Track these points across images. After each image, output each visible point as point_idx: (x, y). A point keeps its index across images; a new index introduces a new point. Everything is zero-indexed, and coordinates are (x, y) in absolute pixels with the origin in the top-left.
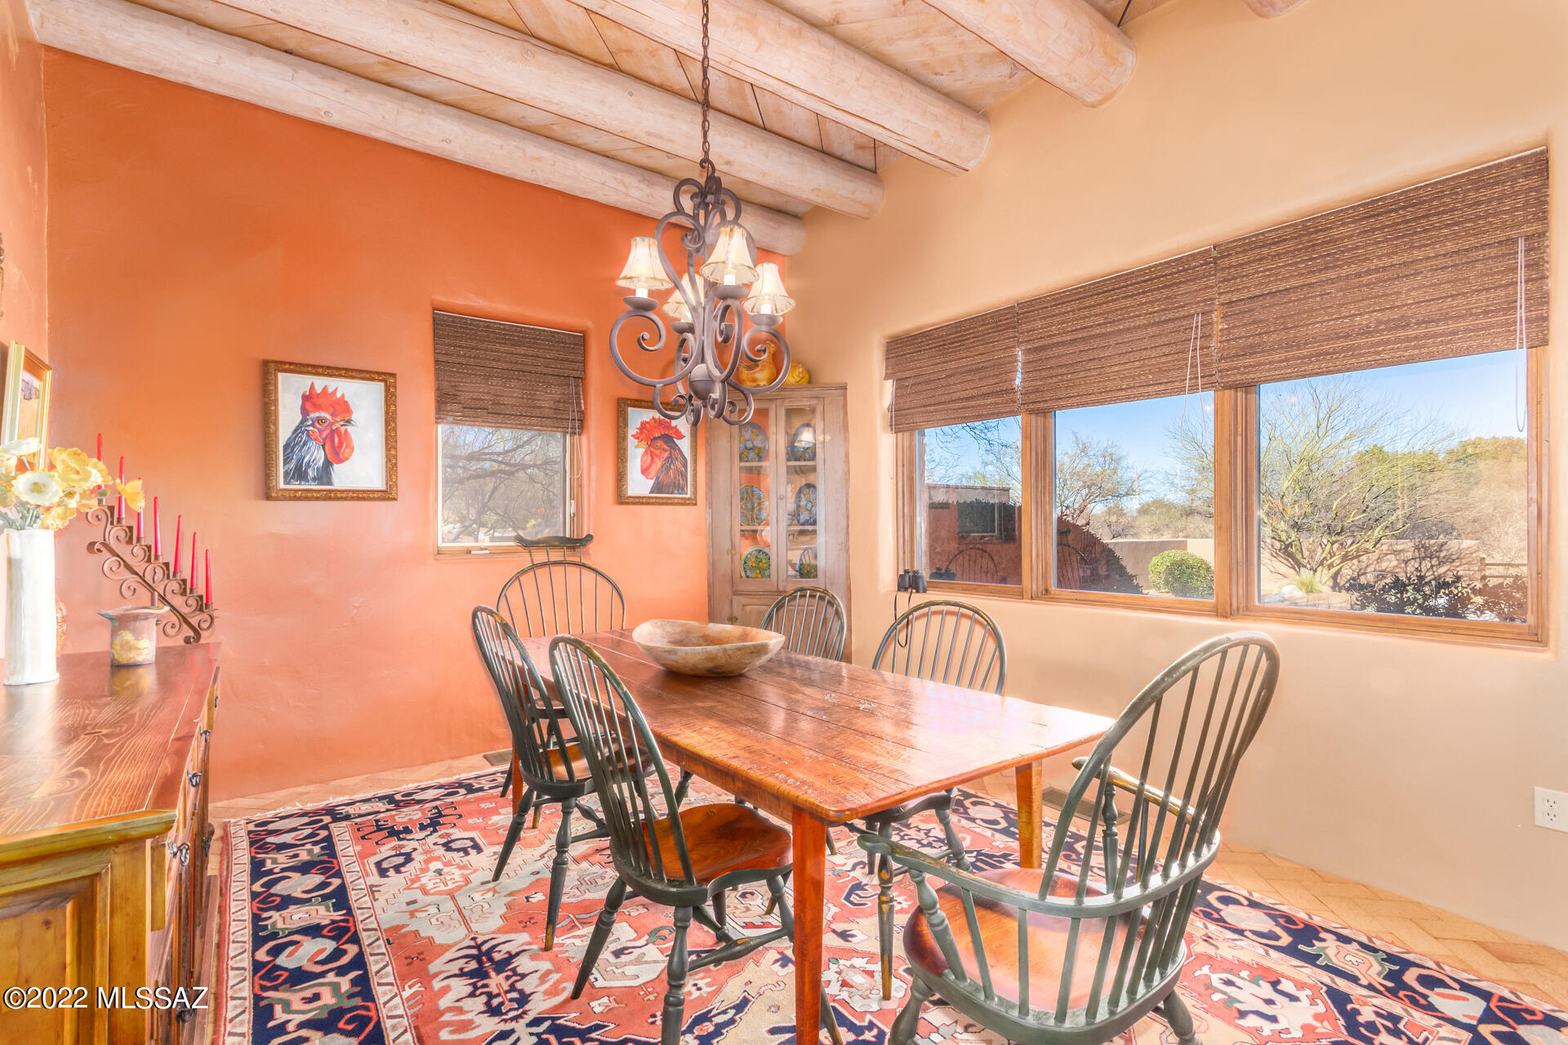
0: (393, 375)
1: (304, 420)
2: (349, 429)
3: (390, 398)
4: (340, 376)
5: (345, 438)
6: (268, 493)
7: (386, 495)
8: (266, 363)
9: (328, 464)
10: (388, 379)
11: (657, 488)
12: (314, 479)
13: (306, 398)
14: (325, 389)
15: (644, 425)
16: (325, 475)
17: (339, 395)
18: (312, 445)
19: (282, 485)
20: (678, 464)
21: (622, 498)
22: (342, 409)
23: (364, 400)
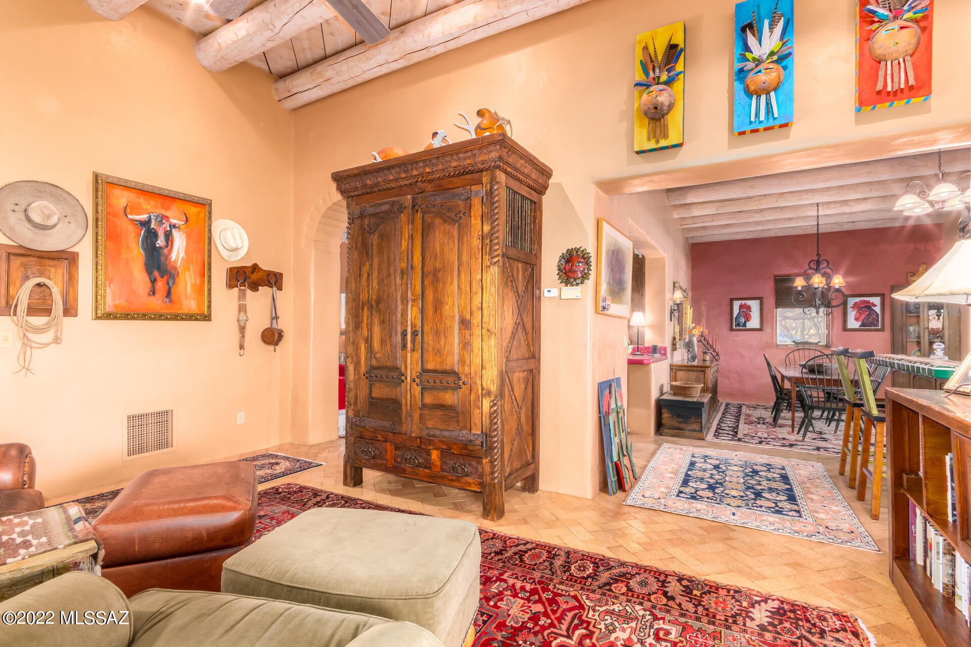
0: (762, 298)
1: (740, 312)
2: (751, 313)
3: (761, 304)
5: (750, 315)
6: (732, 329)
7: (760, 330)
8: (731, 299)
9: (745, 322)
10: (761, 299)
11: (863, 325)
12: (742, 326)
13: (740, 306)
14: (745, 303)
15: (856, 303)
16: (744, 325)
17: (748, 305)
18: (741, 317)
19: (734, 328)
20: (874, 316)
21: (845, 329)
22: (749, 308)
23: (754, 305)
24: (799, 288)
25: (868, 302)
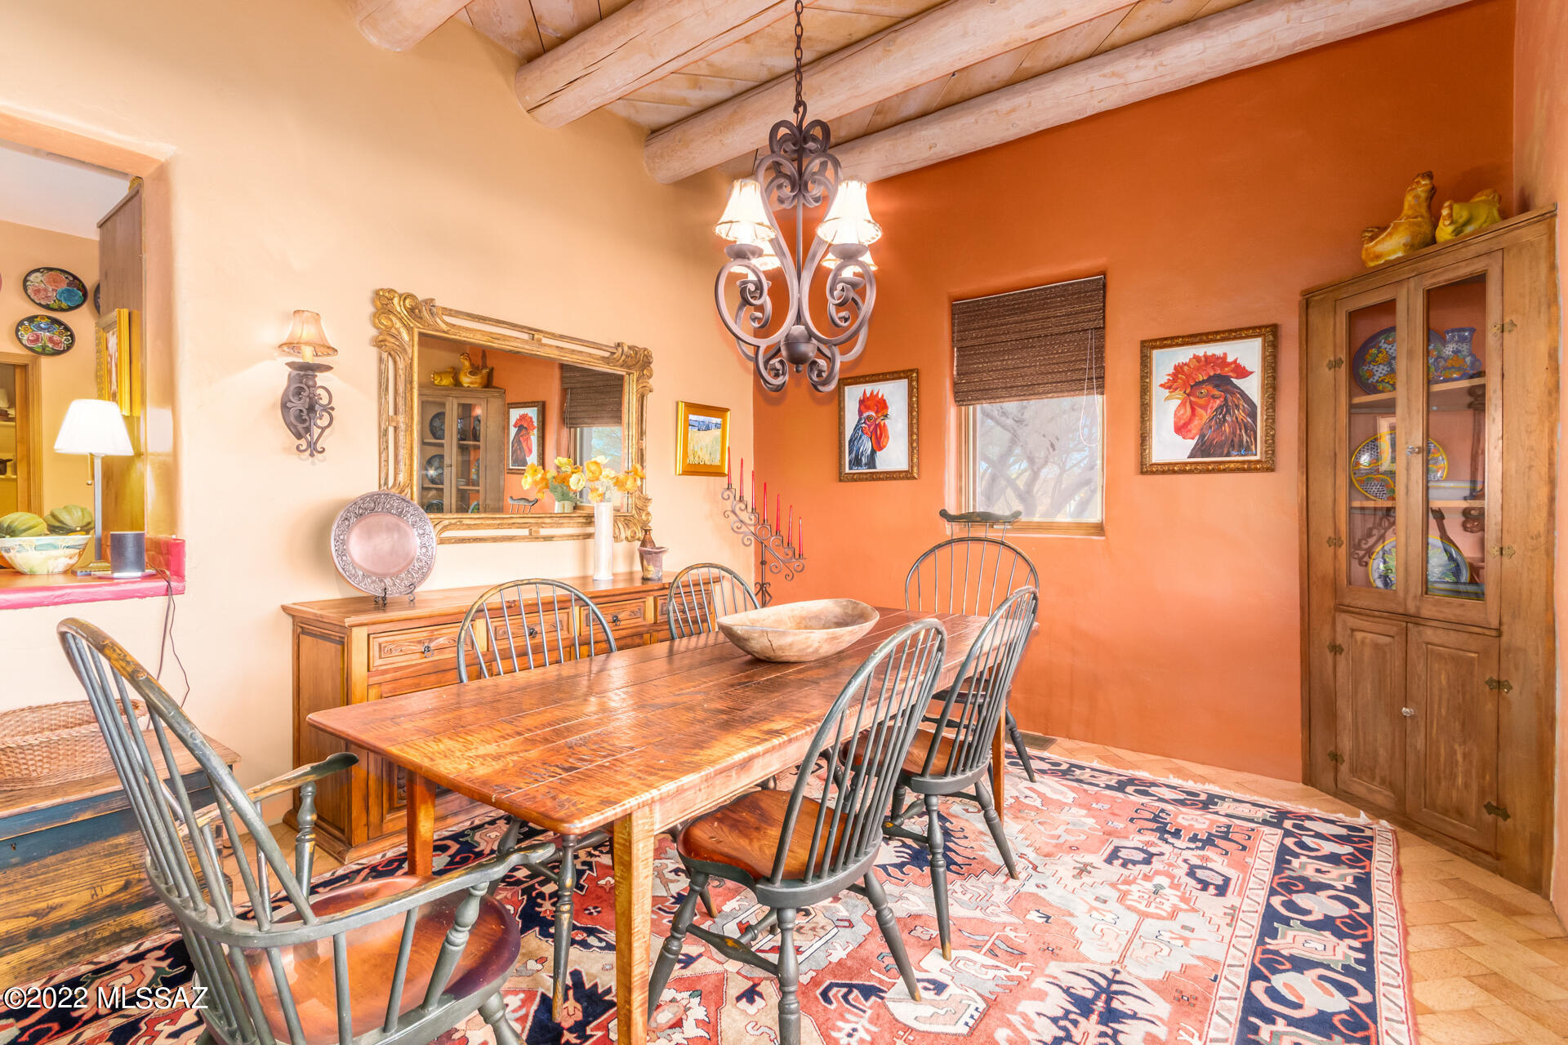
0: (917, 371)
1: (860, 419)
2: (887, 421)
3: (912, 391)
4: (879, 381)
5: (885, 430)
6: (842, 478)
7: (907, 475)
9: (873, 452)
10: (911, 375)
11: (1202, 449)
12: (866, 465)
13: (861, 402)
14: (872, 393)
15: (1179, 369)
16: (871, 462)
17: (880, 396)
18: (865, 438)
19: (847, 471)
20: (1240, 414)
21: (1147, 469)
22: (881, 405)
25: (1221, 361)
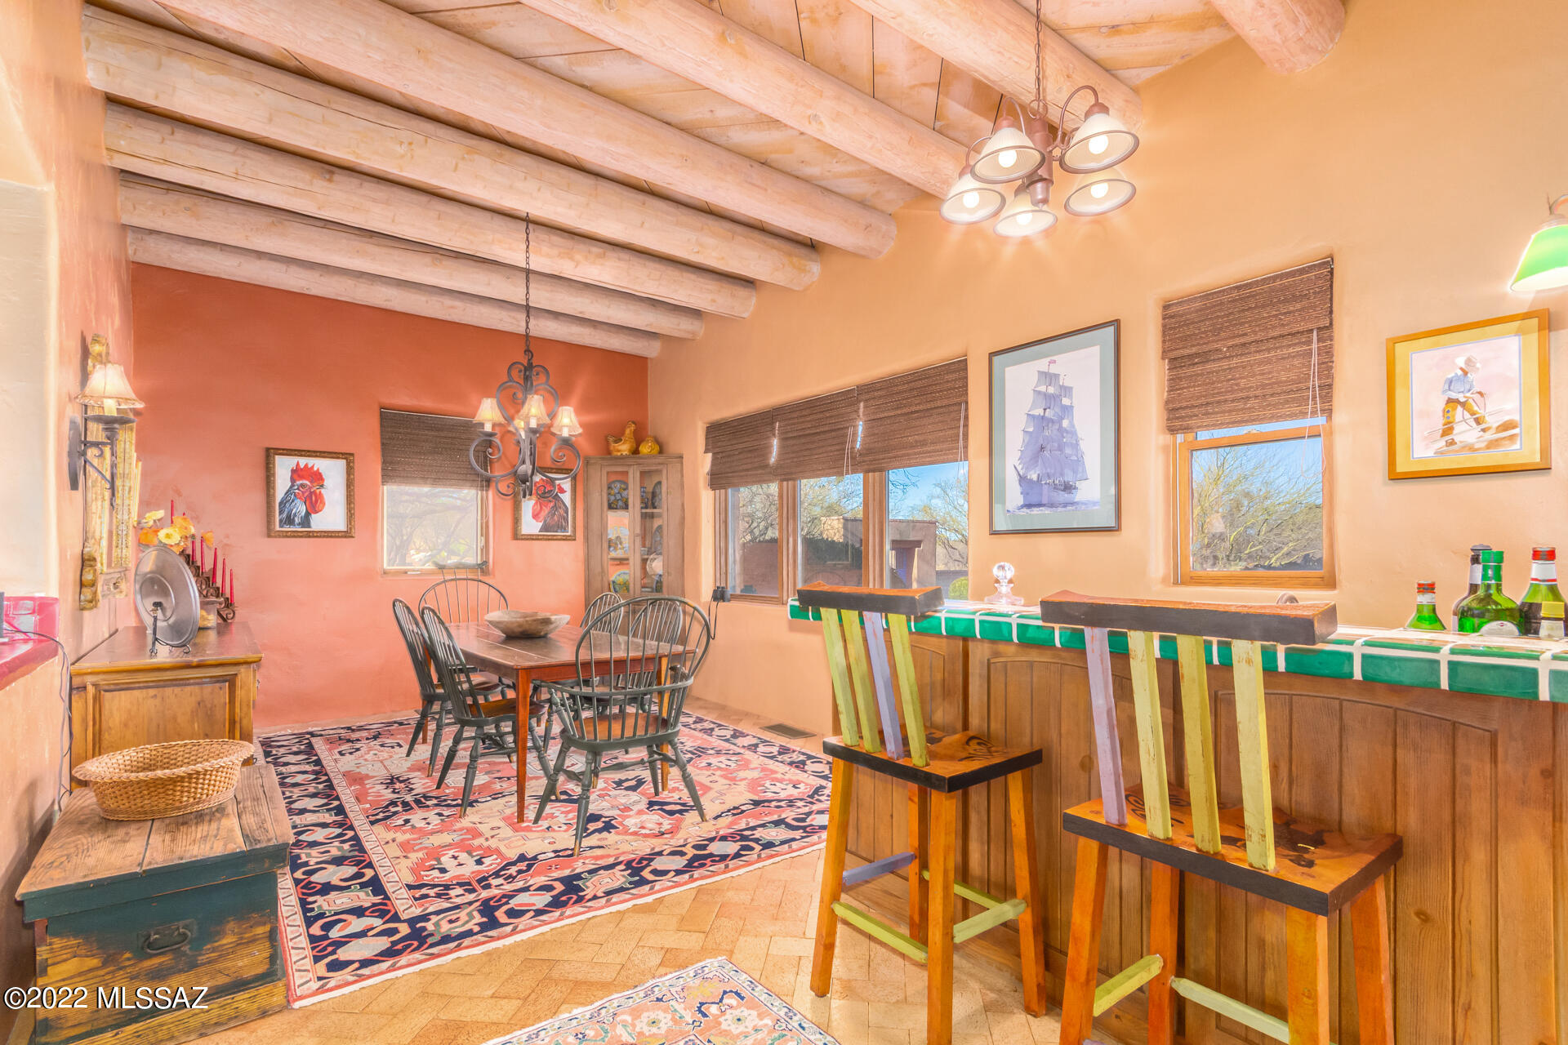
0: (352, 455)
1: (292, 486)
2: (323, 491)
3: (350, 470)
4: (316, 456)
5: (320, 497)
6: (270, 533)
7: (347, 535)
8: (268, 450)
9: (308, 514)
10: (347, 456)
11: (545, 528)
12: (299, 524)
13: (293, 471)
14: (306, 465)
16: (306, 521)
17: (315, 469)
18: (298, 501)
19: (278, 528)
20: (561, 511)
21: (516, 536)
22: (317, 477)
23: (332, 472)
24: (488, 428)
